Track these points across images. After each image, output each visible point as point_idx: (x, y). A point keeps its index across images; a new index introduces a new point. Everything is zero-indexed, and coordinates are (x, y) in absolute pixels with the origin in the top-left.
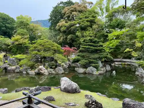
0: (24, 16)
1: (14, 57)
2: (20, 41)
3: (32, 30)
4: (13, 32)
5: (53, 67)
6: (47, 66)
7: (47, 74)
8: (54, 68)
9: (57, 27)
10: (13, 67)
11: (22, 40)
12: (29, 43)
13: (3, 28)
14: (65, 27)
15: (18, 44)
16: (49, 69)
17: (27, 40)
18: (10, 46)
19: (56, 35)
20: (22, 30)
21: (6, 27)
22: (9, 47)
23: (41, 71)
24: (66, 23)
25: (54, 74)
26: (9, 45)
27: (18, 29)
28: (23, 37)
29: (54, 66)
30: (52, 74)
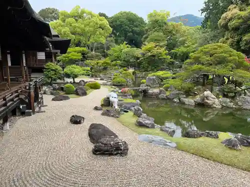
0: (158, 11)
1: (154, 75)
2: (154, 51)
3: (170, 32)
4: (142, 39)
5: (231, 94)
6: (218, 92)
7: (220, 107)
8: (233, 98)
9: (221, 22)
10: (156, 91)
11: (156, 49)
12: (166, 54)
13: (129, 34)
14: (239, 19)
15: (151, 56)
16: (222, 99)
17: (163, 49)
18: (140, 59)
19: (215, 36)
20: (156, 33)
21: (133, 32)
22: (138, 61)
23: (207, 101)
24: (240, 10)
25: (233, 108)
26: (138, 58)
27: (150, 33)
28: (158, 44)
29: (232, 92)
30: (228, 107)
